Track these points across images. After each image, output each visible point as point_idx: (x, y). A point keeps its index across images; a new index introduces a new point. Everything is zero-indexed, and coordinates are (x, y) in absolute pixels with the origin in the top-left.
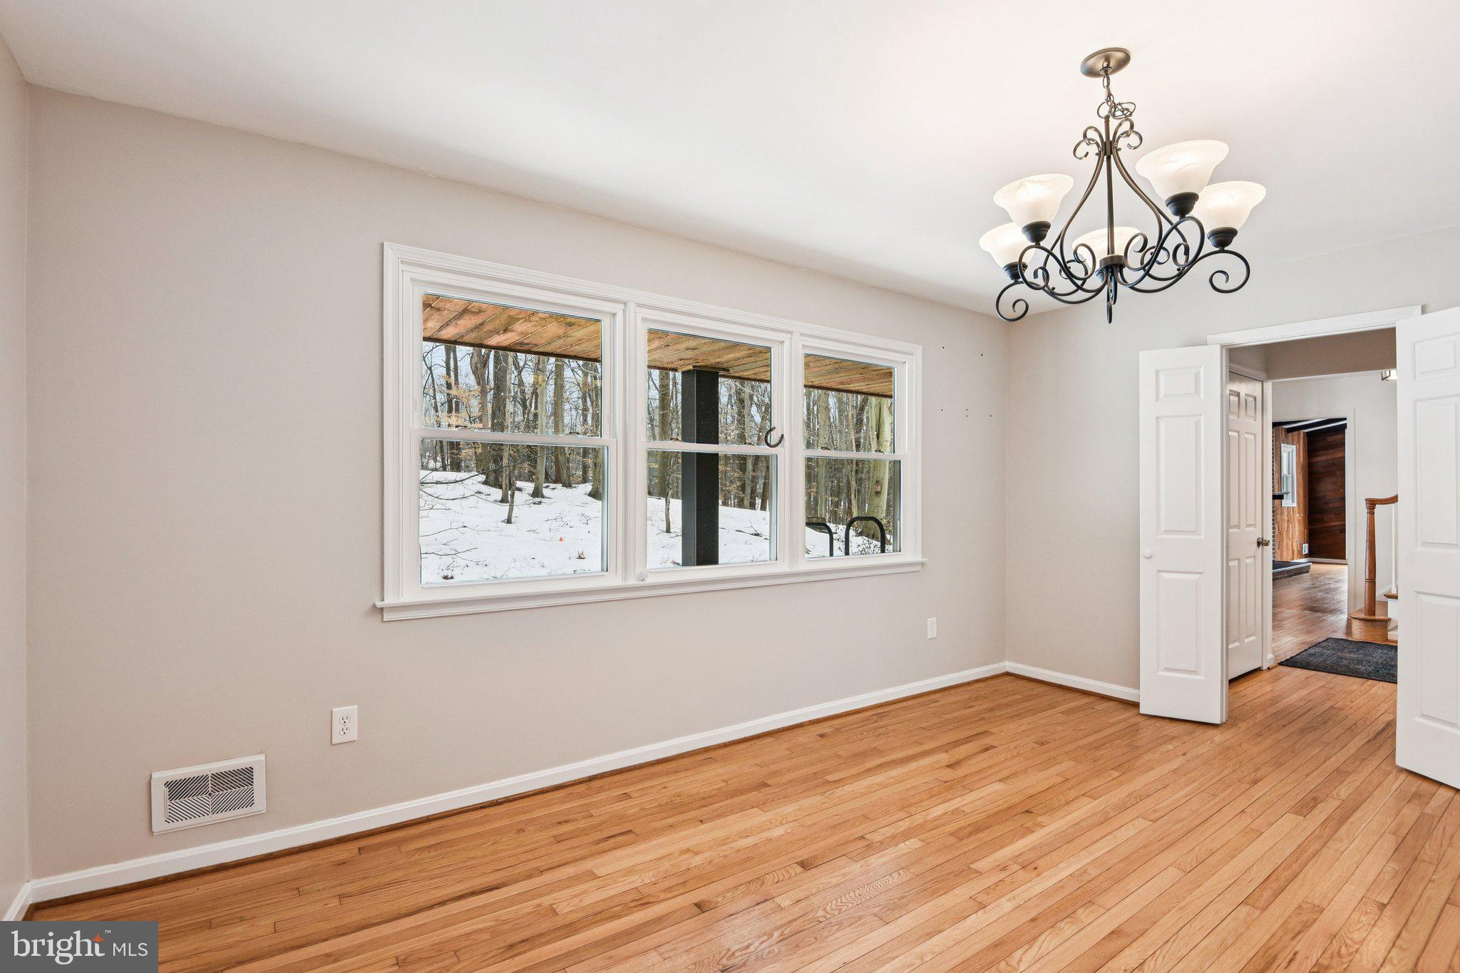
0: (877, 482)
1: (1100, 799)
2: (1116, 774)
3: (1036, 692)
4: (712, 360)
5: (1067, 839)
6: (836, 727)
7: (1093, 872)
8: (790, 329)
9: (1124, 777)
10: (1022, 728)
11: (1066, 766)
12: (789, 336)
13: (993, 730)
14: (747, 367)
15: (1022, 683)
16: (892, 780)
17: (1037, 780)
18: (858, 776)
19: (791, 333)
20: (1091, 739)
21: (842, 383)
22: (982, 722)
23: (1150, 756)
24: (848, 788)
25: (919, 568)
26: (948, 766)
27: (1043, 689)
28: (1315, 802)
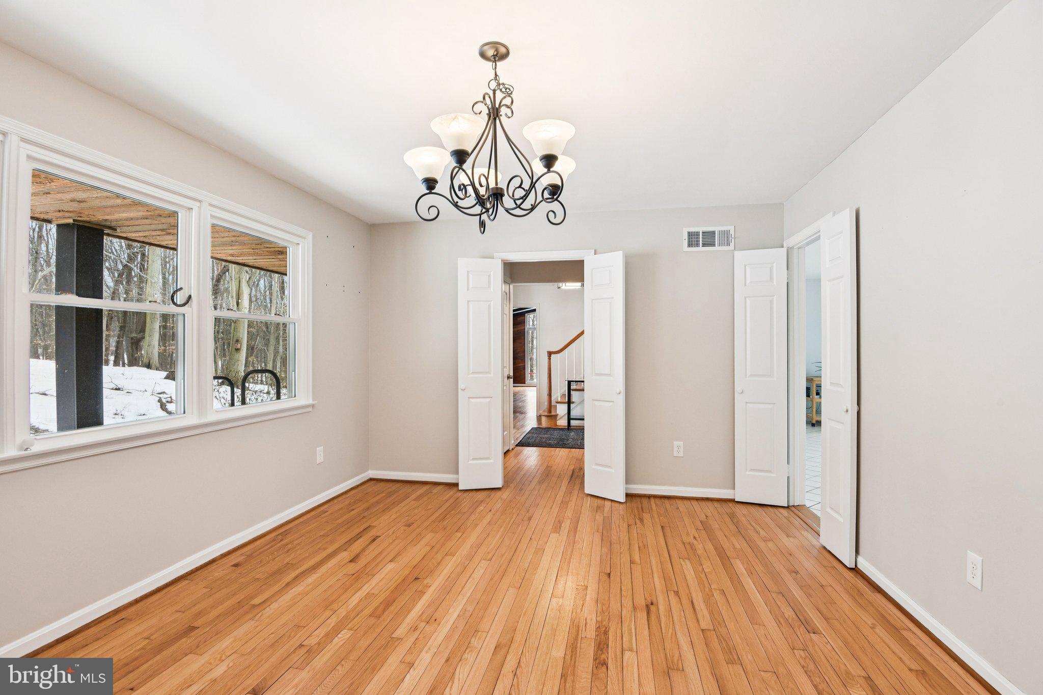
0: (237, 341)
1: (457, 554)
2: (459, 534)
3: (394, 488)
4: (99, 217)
5: (448, 590)
6: (248, 553)
7: (470, 608)
8: (200, 198)
9: (464, 535)
10: (394, 517)
11: (429, 537)
12: (198, 204)
13: (374, 524)
14: (135, 228)
15: (382, 484)
16: (310, 587)
17: (415, 553)
18: (280, 592)
19: (200, 201)
20: (437, 514)
21: (232, 255)
22: (364, 520)
23: (473, 517)
24: (275, 606)
25: (310, 409)
26: (351, 561)
27: (398, 485)
28: (560, 523)
